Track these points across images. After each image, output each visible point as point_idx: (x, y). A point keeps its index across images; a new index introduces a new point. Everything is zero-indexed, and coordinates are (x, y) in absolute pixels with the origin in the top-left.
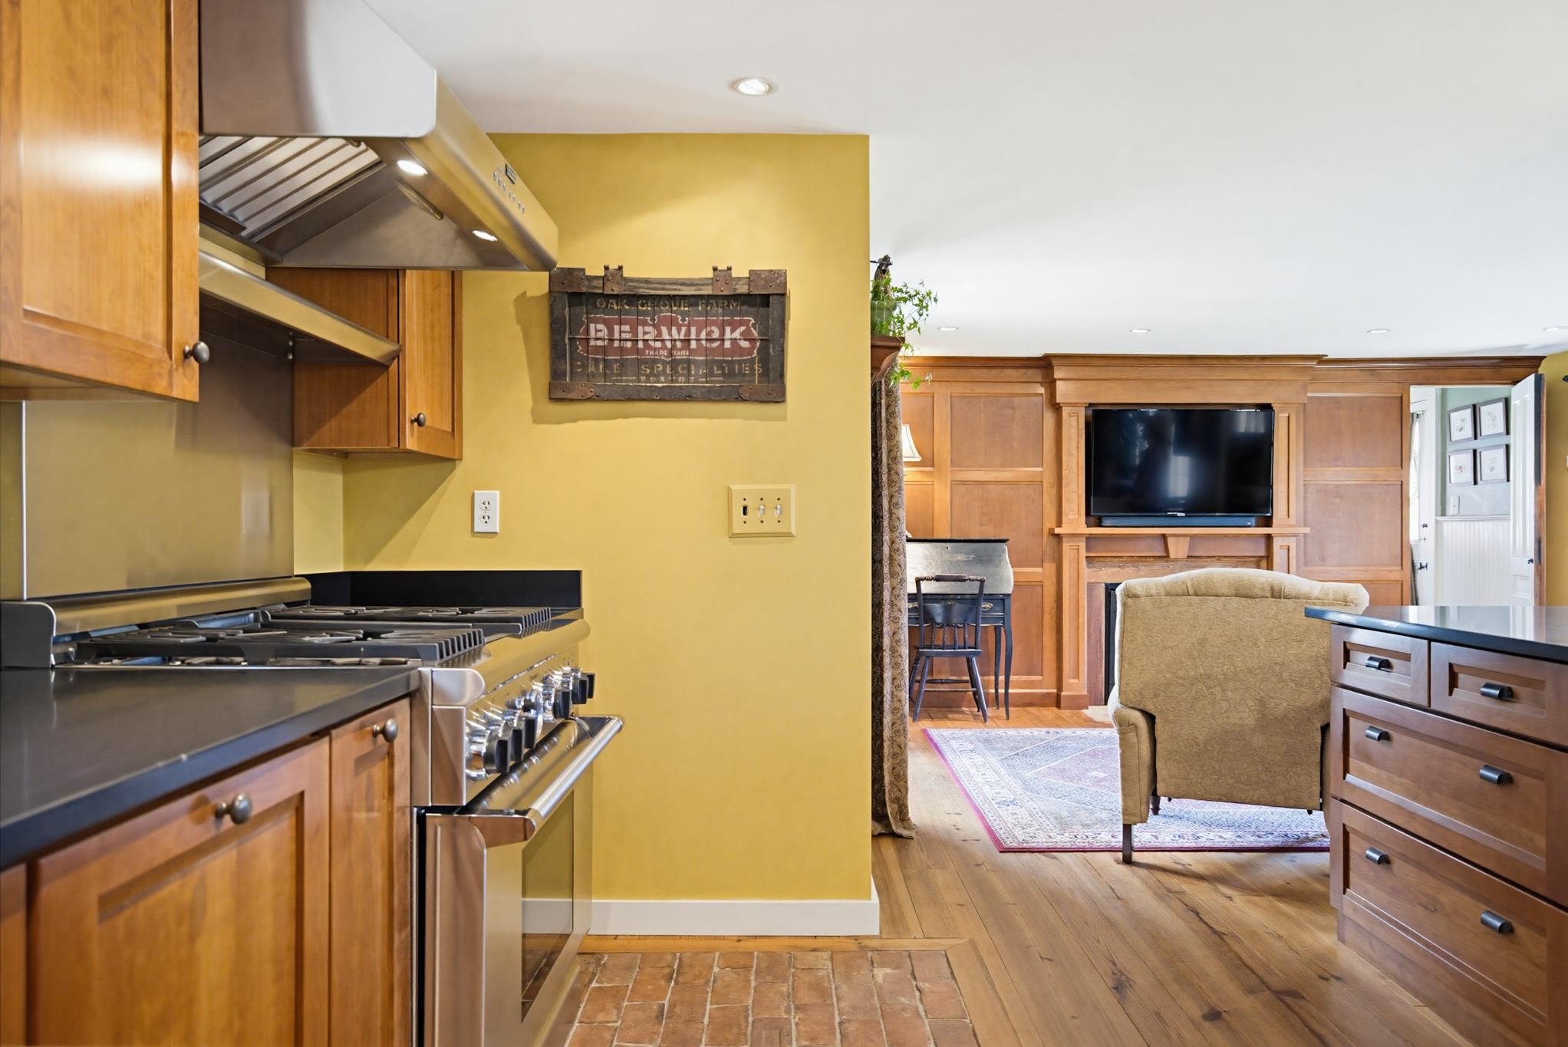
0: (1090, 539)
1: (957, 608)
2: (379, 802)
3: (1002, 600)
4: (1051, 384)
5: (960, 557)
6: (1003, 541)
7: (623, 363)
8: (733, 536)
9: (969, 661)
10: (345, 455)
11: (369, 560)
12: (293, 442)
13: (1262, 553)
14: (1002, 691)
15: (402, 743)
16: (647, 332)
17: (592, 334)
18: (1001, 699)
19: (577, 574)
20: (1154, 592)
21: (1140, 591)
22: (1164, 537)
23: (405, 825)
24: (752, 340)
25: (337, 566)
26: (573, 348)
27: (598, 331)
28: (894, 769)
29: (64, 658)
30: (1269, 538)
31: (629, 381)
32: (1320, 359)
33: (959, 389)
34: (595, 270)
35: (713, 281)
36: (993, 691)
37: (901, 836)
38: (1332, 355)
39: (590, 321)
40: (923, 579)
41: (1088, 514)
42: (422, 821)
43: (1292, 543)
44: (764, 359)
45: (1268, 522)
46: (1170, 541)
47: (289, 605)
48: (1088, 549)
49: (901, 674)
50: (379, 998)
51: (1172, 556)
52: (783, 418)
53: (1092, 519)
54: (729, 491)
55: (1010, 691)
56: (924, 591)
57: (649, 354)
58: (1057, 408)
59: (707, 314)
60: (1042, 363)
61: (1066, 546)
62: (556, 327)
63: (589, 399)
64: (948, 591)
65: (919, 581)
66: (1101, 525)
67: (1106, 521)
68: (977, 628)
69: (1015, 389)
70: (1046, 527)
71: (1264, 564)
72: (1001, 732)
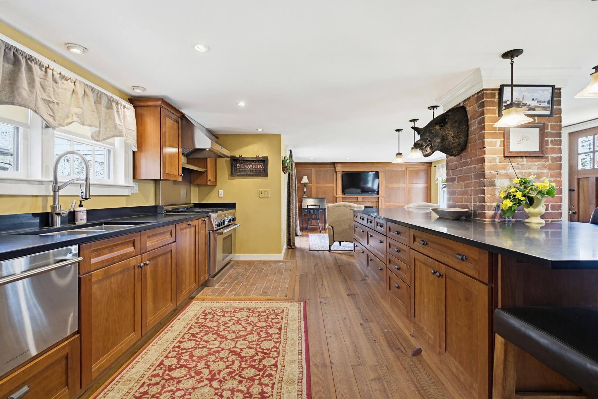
0: (342, 198)
1: (316, 211)
2: (204, 229)
3: (324, 209)
4: (335, 168)
5: (317, 201)
6: (325, 198)
7: (242, 170)
8: (260, 197)
9: (318, 221)
10: (198, 185)
11: (202, 201)
12: (191, 184)
13: (377, 200)
15: (207, 222)
16: (246, 166)
17: (237, 166)
19: (235, 204)
22: (357, 197)
23: (207, 232)
24: (262, 167)
25: (197, 202)
26: (234, 168)
27: (238, 165)
29: (165, 213)
30: (378, 197)
31: (243, 173)
33: (317, 169)
34: (238, 156)
35: (256, 158)
37: (294, 249)
39: (237, 164)
41: (342, 193)
42: (209, 232)
43: (383, 198)
44: (264, 170)
45: (378, 194)
46: (359, 198)
47: (190, 207)
48: (342, 200)
50: (204, 252)
51: (359, 201)
52: (268, 179)
54: (259, 190)
56: (309, 208)
57: (246, 169)
58: (336, 173)
59: (255, 163)
60: (333, 164)
61: (338, 198)
62: (232, 165)
63: (237, 176)
64: (314, 208)
65: (308, 206)
66: (345, 195)
67: (346, 194)
68: (319, 215)
69: (328, 169)
70: (334, 195)
71: (377, 202)
72: (322, 234)
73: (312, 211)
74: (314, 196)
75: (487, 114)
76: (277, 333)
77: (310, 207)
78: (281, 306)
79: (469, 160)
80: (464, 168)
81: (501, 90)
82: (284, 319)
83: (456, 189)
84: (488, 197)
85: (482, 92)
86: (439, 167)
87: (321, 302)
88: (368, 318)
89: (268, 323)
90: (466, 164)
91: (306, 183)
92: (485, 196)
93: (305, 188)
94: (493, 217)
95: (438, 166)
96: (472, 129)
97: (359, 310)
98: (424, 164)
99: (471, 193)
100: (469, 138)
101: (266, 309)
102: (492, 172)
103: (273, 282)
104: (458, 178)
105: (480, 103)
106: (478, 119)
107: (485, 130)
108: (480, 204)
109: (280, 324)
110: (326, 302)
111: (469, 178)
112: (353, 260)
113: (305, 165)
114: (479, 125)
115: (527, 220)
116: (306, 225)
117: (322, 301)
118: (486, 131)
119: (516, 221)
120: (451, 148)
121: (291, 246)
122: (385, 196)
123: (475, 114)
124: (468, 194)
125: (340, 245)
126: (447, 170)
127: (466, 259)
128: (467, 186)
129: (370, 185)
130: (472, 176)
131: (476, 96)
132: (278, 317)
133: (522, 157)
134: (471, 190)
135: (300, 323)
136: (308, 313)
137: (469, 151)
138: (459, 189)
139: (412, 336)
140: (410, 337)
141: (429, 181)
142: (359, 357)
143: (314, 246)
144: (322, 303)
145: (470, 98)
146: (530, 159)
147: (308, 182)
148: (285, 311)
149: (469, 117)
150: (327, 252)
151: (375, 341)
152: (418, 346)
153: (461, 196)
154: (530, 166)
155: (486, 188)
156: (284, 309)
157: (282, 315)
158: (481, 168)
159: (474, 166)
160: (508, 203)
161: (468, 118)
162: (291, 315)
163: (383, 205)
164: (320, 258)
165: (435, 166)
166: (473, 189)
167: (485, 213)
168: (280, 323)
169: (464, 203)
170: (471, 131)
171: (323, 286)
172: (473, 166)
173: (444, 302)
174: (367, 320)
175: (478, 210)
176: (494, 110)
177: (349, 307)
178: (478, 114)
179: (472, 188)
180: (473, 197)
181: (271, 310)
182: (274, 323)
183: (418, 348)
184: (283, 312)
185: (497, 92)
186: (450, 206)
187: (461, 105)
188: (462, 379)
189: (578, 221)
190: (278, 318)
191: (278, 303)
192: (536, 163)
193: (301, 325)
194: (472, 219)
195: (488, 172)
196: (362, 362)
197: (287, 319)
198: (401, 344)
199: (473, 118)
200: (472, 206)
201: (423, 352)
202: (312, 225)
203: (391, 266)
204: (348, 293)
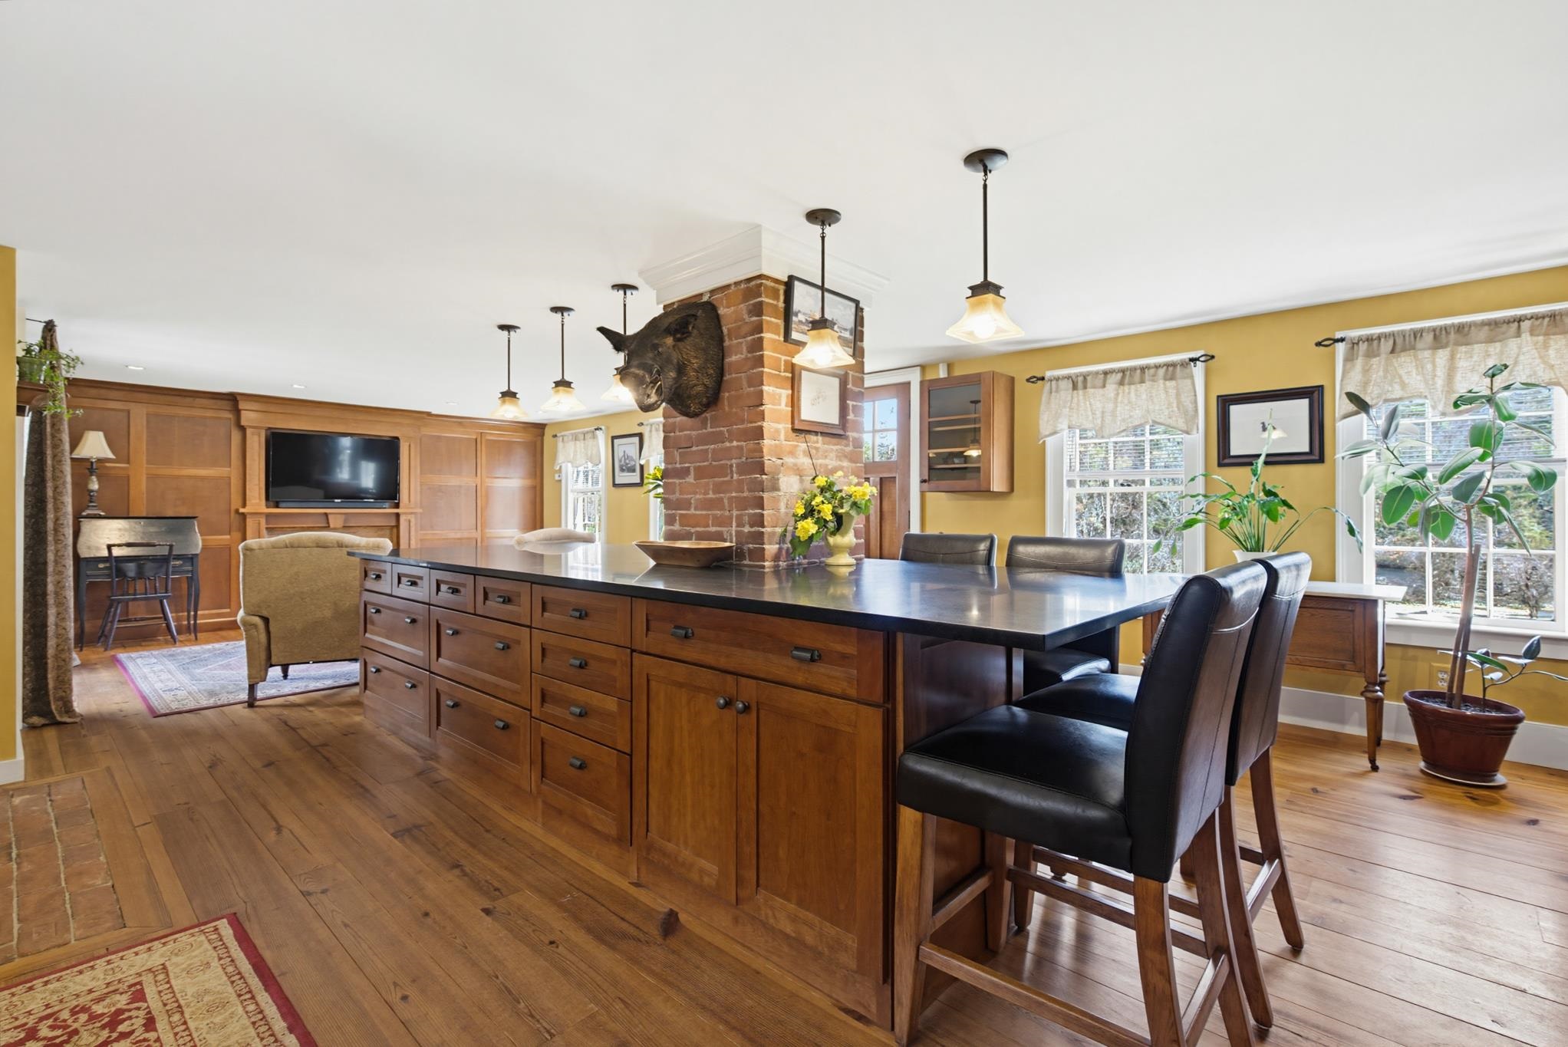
0: (268, 516)
1: (149, 566)
3: (192, 559)
4: (237, 412)
5: (152, 529)
6: (194, 518)
9: (162, 603)
13: (393, 523)
14: (192, 622)
18: (192, 627)
20: (264, 546)
21: (255, 546)
22: (326, 515)
28: (58, 677)
30: (398, 515)
32: (429, 414)
33: (152, 409)
36: (186, 623)
37: (66, 723)
38: (434, 412)
40: (114, 545)
41: (267, 498)
43: (412, 519)
45: (397, 506)
46: (330, 516)
48: (267, 523)
49: (66, 610)
51: (332, 526)
53: (272, 504)
55: (198, 622)
56: (114, 554)
58: (243, 429)
60: (231, 398)
61: (250, 522)
64: (140, 554)
65: (109, 547)
66: (277, 507)
67: (281, 505)
68: (167, 579)
69: (209, 414)
70: (233, 508)
71: (395, 530)
72: (186, 649)
73: (131, 569)
74: (140, 507)
75: (768, 332)
77: (116, 552)
78: (119, 976)
79: (725, 429)
80: (712, 446)
81: (789, 285)
82: (161, 1025)
83: (689, 496)
84: (769, 515)
85: (759, 281)
86: (565, 438)
87: (306, 894)
88: (496, 884)
90: (718, 438)
91: (99, 460)
92: (765, 512)
93: (94, 478)
94: (777, 558)
95: (562, 436)
96: (733, 359)
97: (457, 872)
98: (524, 428)
99: (730, 505)
100: (725, 378)
101: (31, 1021)
102: (774, 459)
103: (13, 887)
104: (697, 469)
105: (754, 305)
106: (750, 338)
107: (763, 367)
108: (753, 529)
110: (324, 887)
111: (723, 471)
112: (358, 719)
113: (93, 392)
114: (749, 352)
115: (831, 561)
116: (99, 622)
117: (311, 887)
118: (766, 370)
119: (809, 563)
120: (689, 397)
121: (47, 713)
122: (419, 510)
123: (739, 327)
124: (722, 508)
125: (285, 676)
126: (665, 447)
127: (820, 656)
128: (718, 489)
129: (343, 475)
130: (731, 466)
131: (743, 286)
132: (123, 1028)
133: (816, 433)
134: (731, 499)
135: (252, 1007)
136: (268, 955)
137: (727, 408)
138: (698, 496)
139: (637, 885)
140: (632, 890)
141: (538, 473)
142: (532, 1016)
143: (168, 697)
144: (309, 894)
145: (728, 286)
146: (827, 439)
147: (111, 456)
148: (150, 992)
149: (725, 331)
150: (243, 711)
151: (552, 943)
152: (662, 906)
153: (704, 512)
154: (826, 451)
155: (765, 495)
156: (140, 983)
157: (142, 1013)
158: (755, 451)
159: (739, 443)
160: (809, 527)
161: (722, 332)
162: (190, 991)
163: (413, 538)
164: (217, 735)
165: (555, 436)
166: (735, 497)
167: (764, 549)
169: (713, 529)
170: (730, 364)
171: (285, 832)
172: (735, 443)
173: (753, 772)
174: (494, 892)
175: (748, 543)
176: (777, 325)
177: (420, 872)
178: (745, 329)
179: (734, 494)
180: (735, 513)
181: (65, 1015)
183: (666, 910)
184: (139, 996)
185: (782, 288)
186: (670, 536)
187: (705, 299)
188: (809, 938)
189: (881, 557)
191: (92, 967)
192: (835, 448)
193: (261, 1012)
194: (732, 564)
195: (770, 461)
196: (548, 1027)
197: (176, 1017)
198: (622, 919)
199: (735, 333)
200: (734, 534)
201: (683, 917)
202: (129, 620)
203: (550, 709)
204: (392, 831)
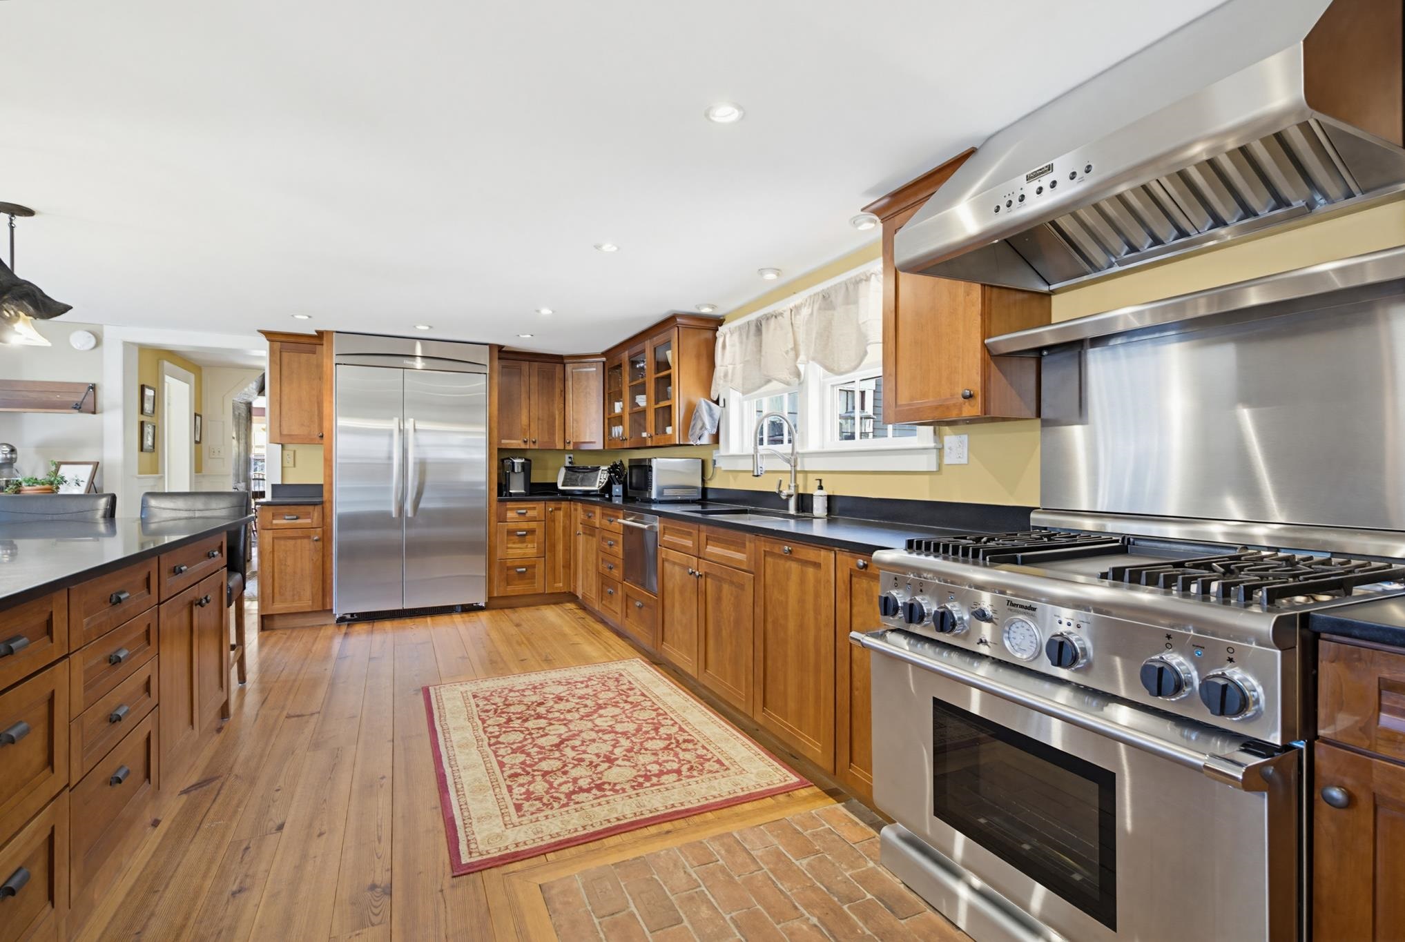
76: (503, 757)
78: (532, 826)
82: (504, 788)
89: (538, 771)
109: (506, 774)
132: (523, 790)
148: (512, 811)
156: (519, 817)
157: (516, 797)
168: (510, 777)
182: (522, 773)
184: (518, 808)
190: (522, 785)
191: (552, 838)
197: (497, 790)
